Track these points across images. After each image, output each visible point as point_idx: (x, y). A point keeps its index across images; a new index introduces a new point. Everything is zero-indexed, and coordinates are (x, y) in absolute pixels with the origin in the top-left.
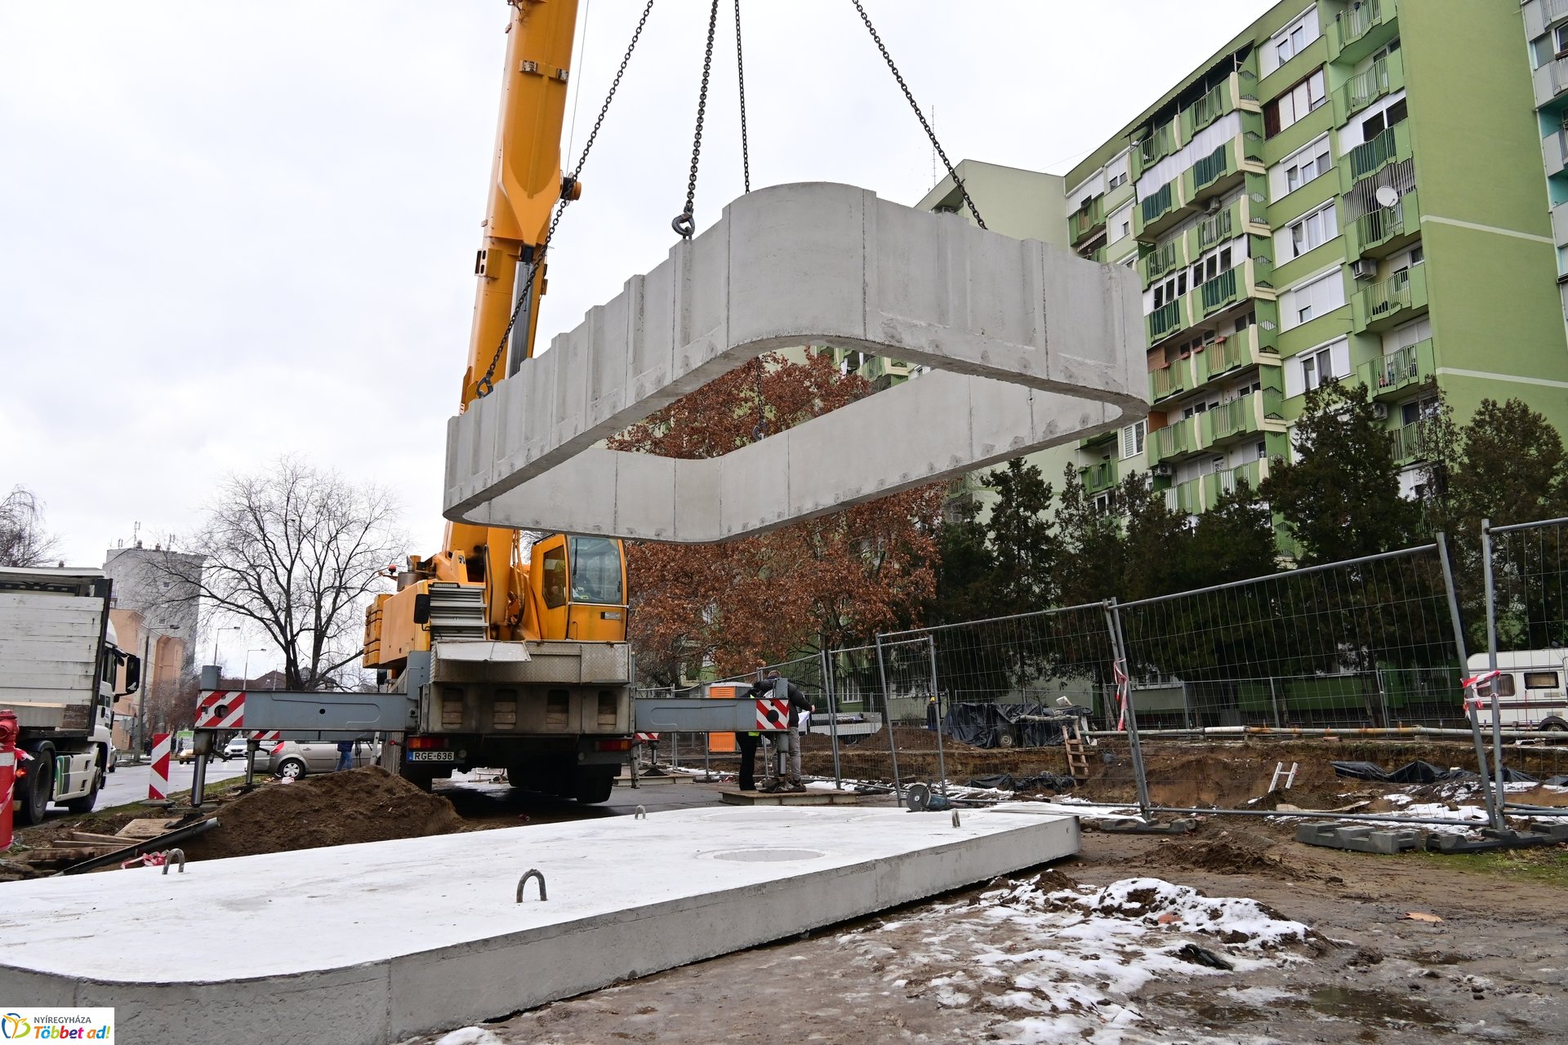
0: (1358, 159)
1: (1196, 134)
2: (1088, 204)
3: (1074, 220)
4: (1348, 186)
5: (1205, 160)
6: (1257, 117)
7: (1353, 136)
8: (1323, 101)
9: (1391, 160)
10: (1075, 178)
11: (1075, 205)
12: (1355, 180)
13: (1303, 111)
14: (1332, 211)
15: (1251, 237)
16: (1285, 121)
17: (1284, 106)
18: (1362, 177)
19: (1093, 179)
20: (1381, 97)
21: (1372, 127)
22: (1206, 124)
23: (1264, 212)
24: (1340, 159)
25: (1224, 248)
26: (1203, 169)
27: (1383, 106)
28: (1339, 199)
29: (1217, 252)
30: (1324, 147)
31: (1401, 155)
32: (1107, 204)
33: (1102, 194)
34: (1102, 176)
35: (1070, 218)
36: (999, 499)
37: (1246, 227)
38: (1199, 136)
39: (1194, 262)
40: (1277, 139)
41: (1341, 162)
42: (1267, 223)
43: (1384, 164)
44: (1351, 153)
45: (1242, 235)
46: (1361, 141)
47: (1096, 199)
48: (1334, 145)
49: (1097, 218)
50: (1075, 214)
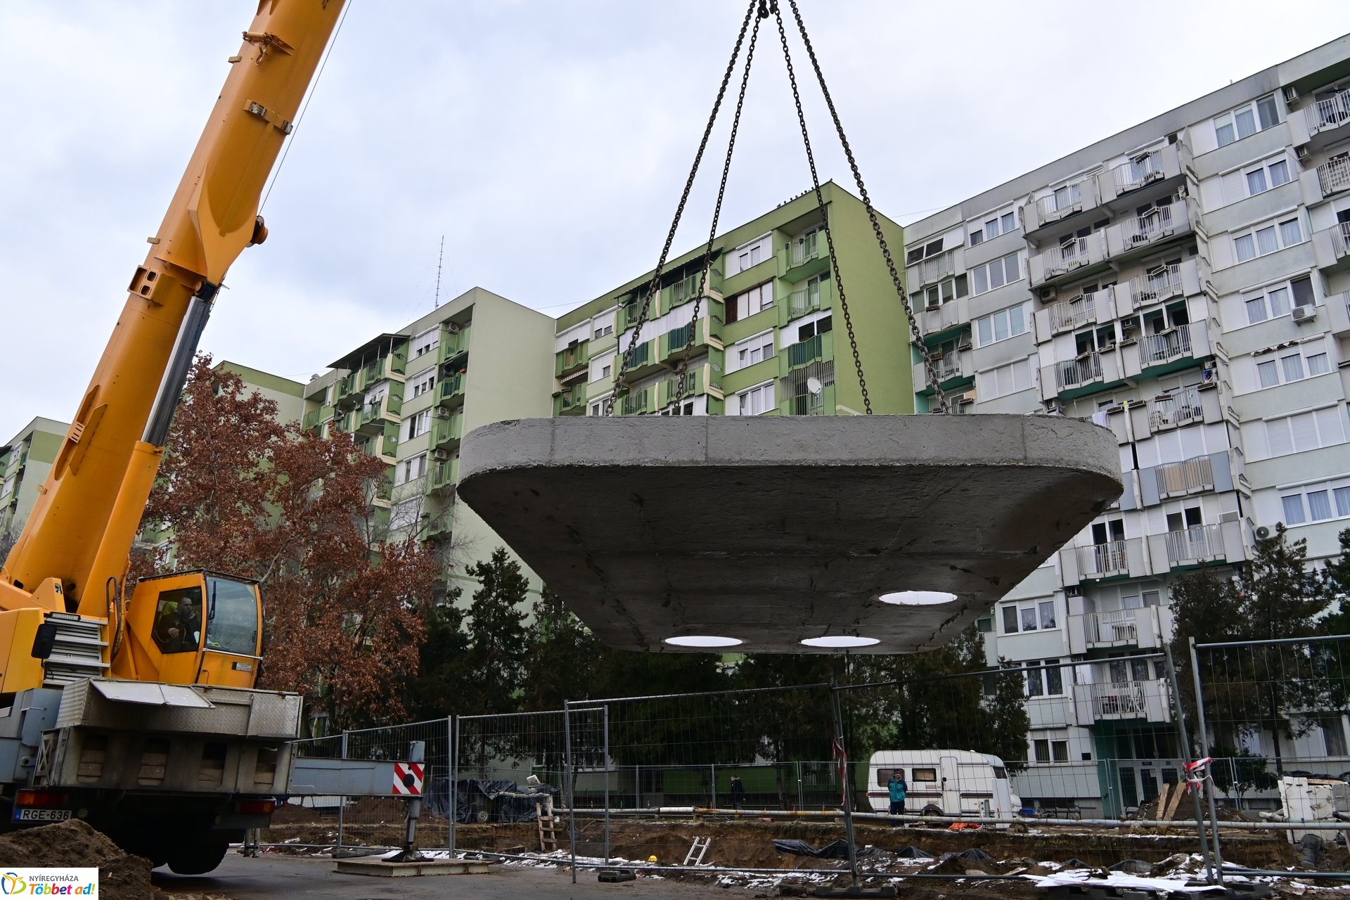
0: (794, 354)
1: (673, 308)
2: (574, 346)
3: (561, 356)
4: (785, 372)
5: (678, 330)
6: (720, 305)
7: (791, 336)
8: (771, 305)
9: (818, 359)
10: (564, 323)
11: (563, 344)
12: (791, 369)
13: (755, 309)
14: (772, 389)
15: (710, 398)
16: (742, 314)
17: (742, 302)
18: (796, 367)
19: (581, 326)
20: (814, 311)
21: (805, 332)
22: (681, 303)
23: (720, 379)
24: (781, 351)
25: (688, 402)
26: (676, 337)
27: (815, 318)
28: (778, 380)
29: (682, 404)
30: (769, 339)
31: (826, 357)
32: (591, 349)
33: (588, 340)
34: (589, 325)
35: (558, 354)
36: (481, 587)
37: (707, 389)
38: (675, 310)
39: (662, 409)
40: (733, 326)
41: (781, 354)
42: (721, 389)
43: (813, 361)
44: (789, 348)
45: (703, 395)
46: (797, 341)
47: (582, 343)
48: (777, 339)
49: (581, 358)
50: (563, 352)
